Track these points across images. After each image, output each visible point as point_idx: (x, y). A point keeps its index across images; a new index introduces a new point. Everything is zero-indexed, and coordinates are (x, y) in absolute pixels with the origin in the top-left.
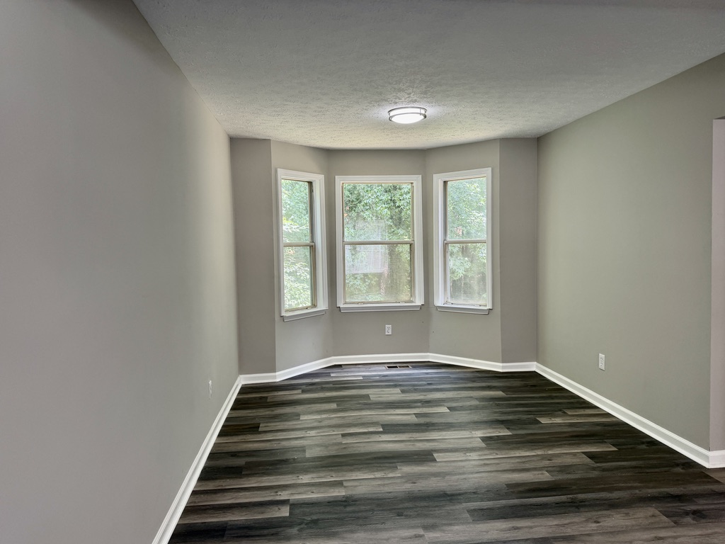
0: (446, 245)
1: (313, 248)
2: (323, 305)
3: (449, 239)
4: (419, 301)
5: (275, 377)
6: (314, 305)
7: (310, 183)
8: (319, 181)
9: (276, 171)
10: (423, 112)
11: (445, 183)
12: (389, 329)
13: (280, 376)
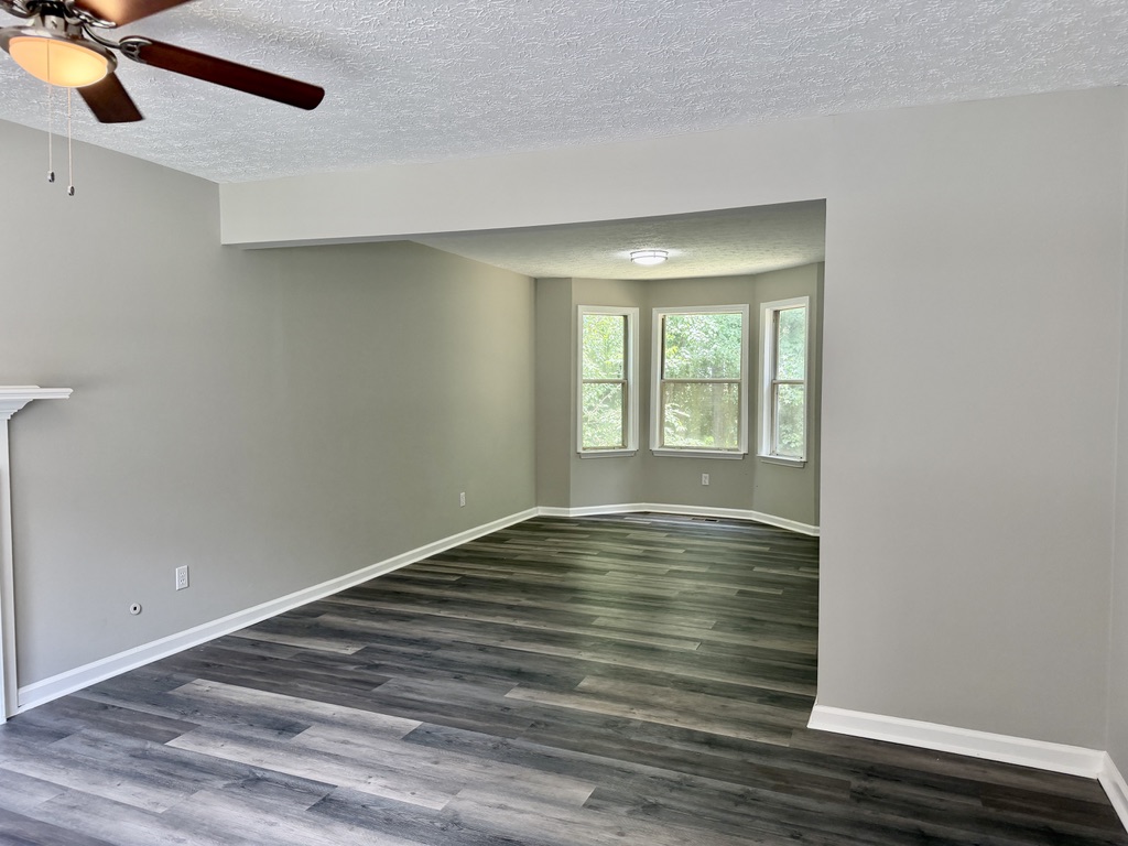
0: (774, 385)
1: (625, 385)
2: (633, 446)
3: (779, 378)
4: (743, 451)
5: (569, 512)
6: (624, 446)
7: (625, 317)
8: (634, 314)
9: (577, 307)
10: (664, 254)
11: (776, 313)
12: (705, 478)
13: (574, 512)
